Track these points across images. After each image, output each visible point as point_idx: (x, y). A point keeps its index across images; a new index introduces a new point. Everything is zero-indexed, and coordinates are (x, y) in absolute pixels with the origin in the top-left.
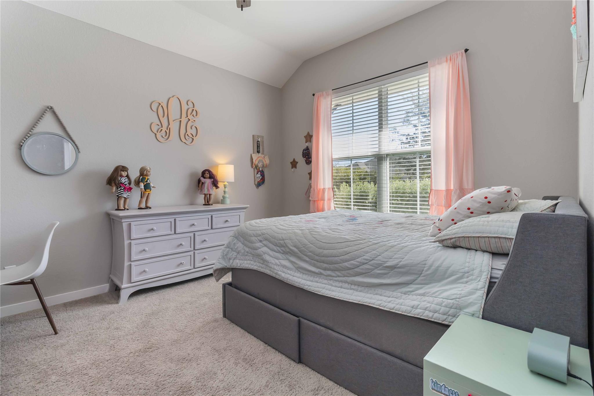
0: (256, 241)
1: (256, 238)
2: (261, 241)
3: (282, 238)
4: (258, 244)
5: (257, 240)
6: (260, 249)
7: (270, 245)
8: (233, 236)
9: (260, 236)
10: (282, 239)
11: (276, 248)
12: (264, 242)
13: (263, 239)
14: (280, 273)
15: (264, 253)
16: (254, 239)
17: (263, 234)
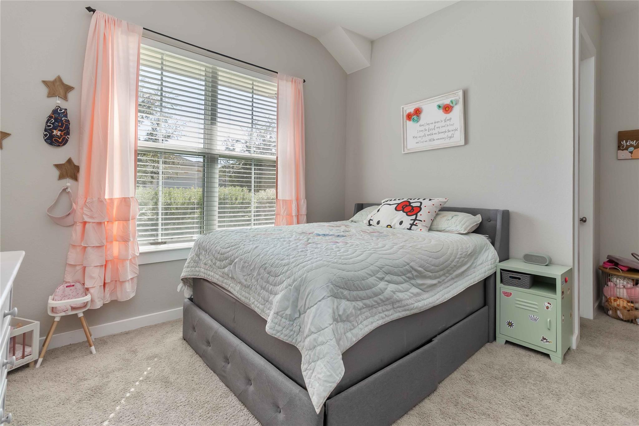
0: (377, 282)
1: (374, 278)
2: (382, 279)
3: (405, 262)
4: (382, 285)
5: (378, 280)
6: (386, 291)
7: (395, 278)
8: (329, 295)
9: (378, 272)
10: (406, 264)
11: (402, 278)
12: (386, 279)
13: (384, 274)
14: (416, 305)
15: (394, 292)
16: (372, 280)
17: (381, 268)
